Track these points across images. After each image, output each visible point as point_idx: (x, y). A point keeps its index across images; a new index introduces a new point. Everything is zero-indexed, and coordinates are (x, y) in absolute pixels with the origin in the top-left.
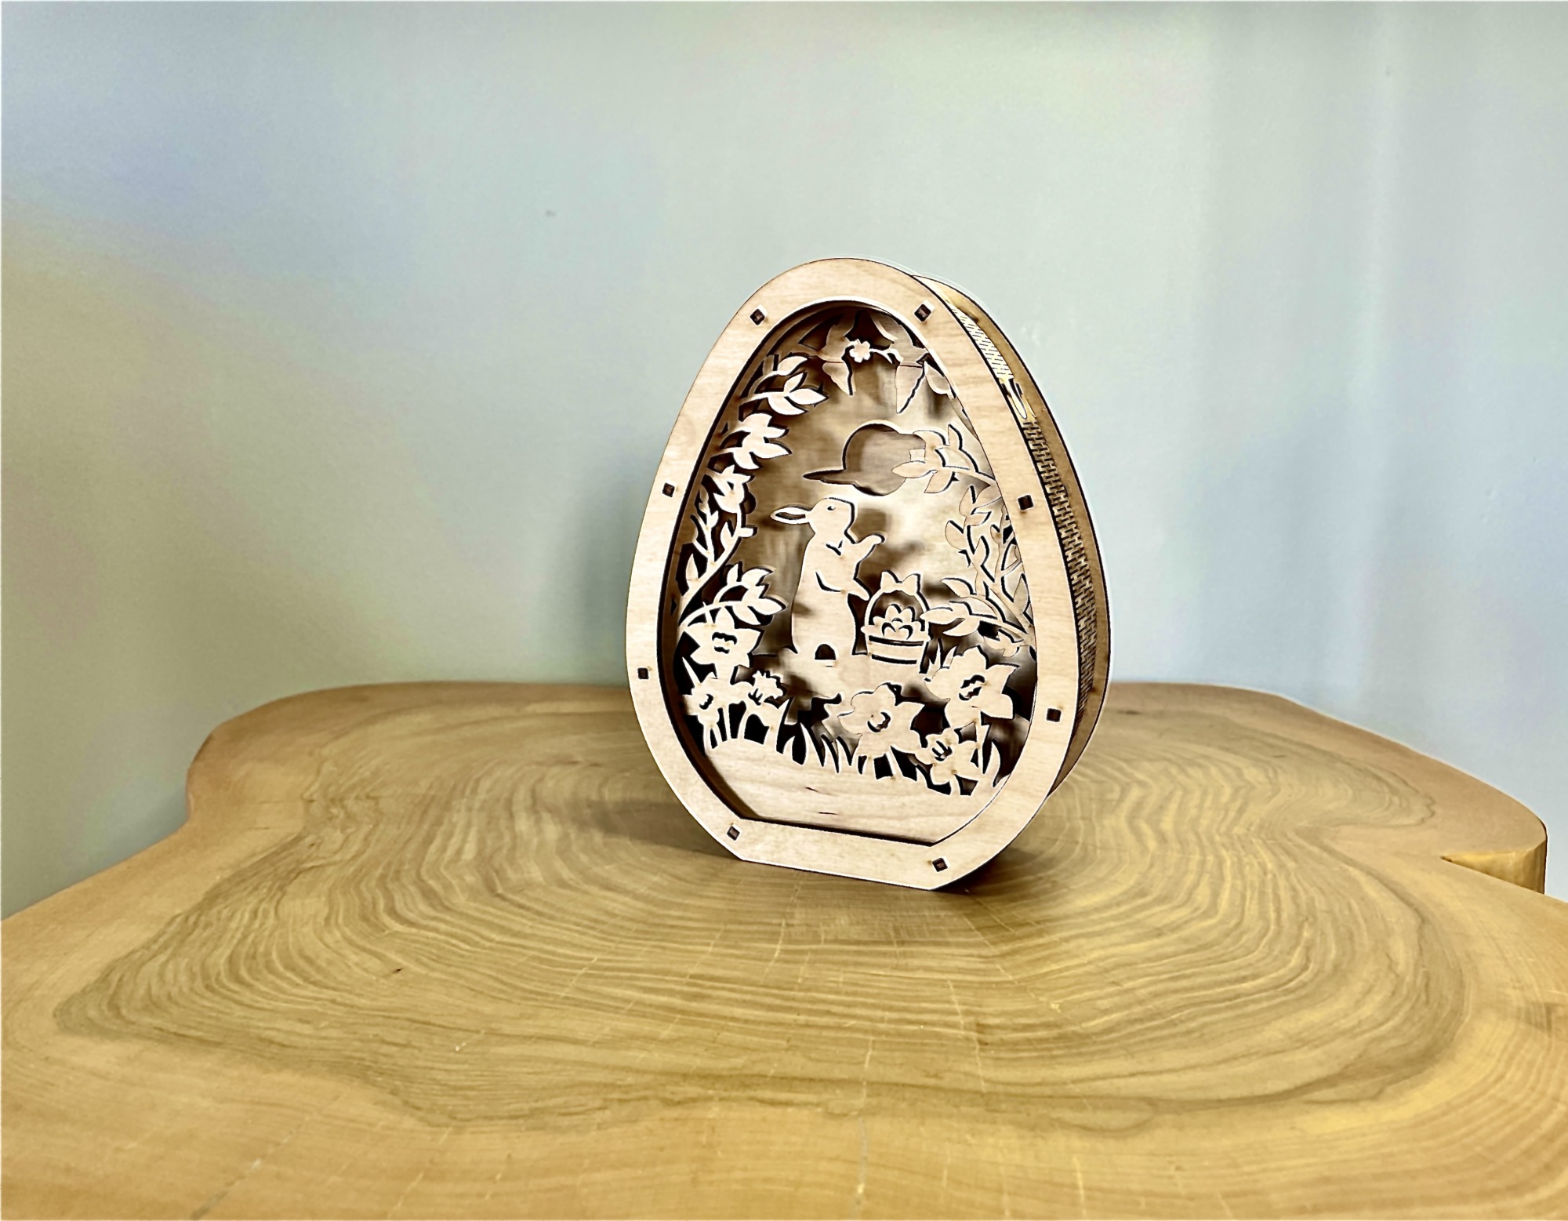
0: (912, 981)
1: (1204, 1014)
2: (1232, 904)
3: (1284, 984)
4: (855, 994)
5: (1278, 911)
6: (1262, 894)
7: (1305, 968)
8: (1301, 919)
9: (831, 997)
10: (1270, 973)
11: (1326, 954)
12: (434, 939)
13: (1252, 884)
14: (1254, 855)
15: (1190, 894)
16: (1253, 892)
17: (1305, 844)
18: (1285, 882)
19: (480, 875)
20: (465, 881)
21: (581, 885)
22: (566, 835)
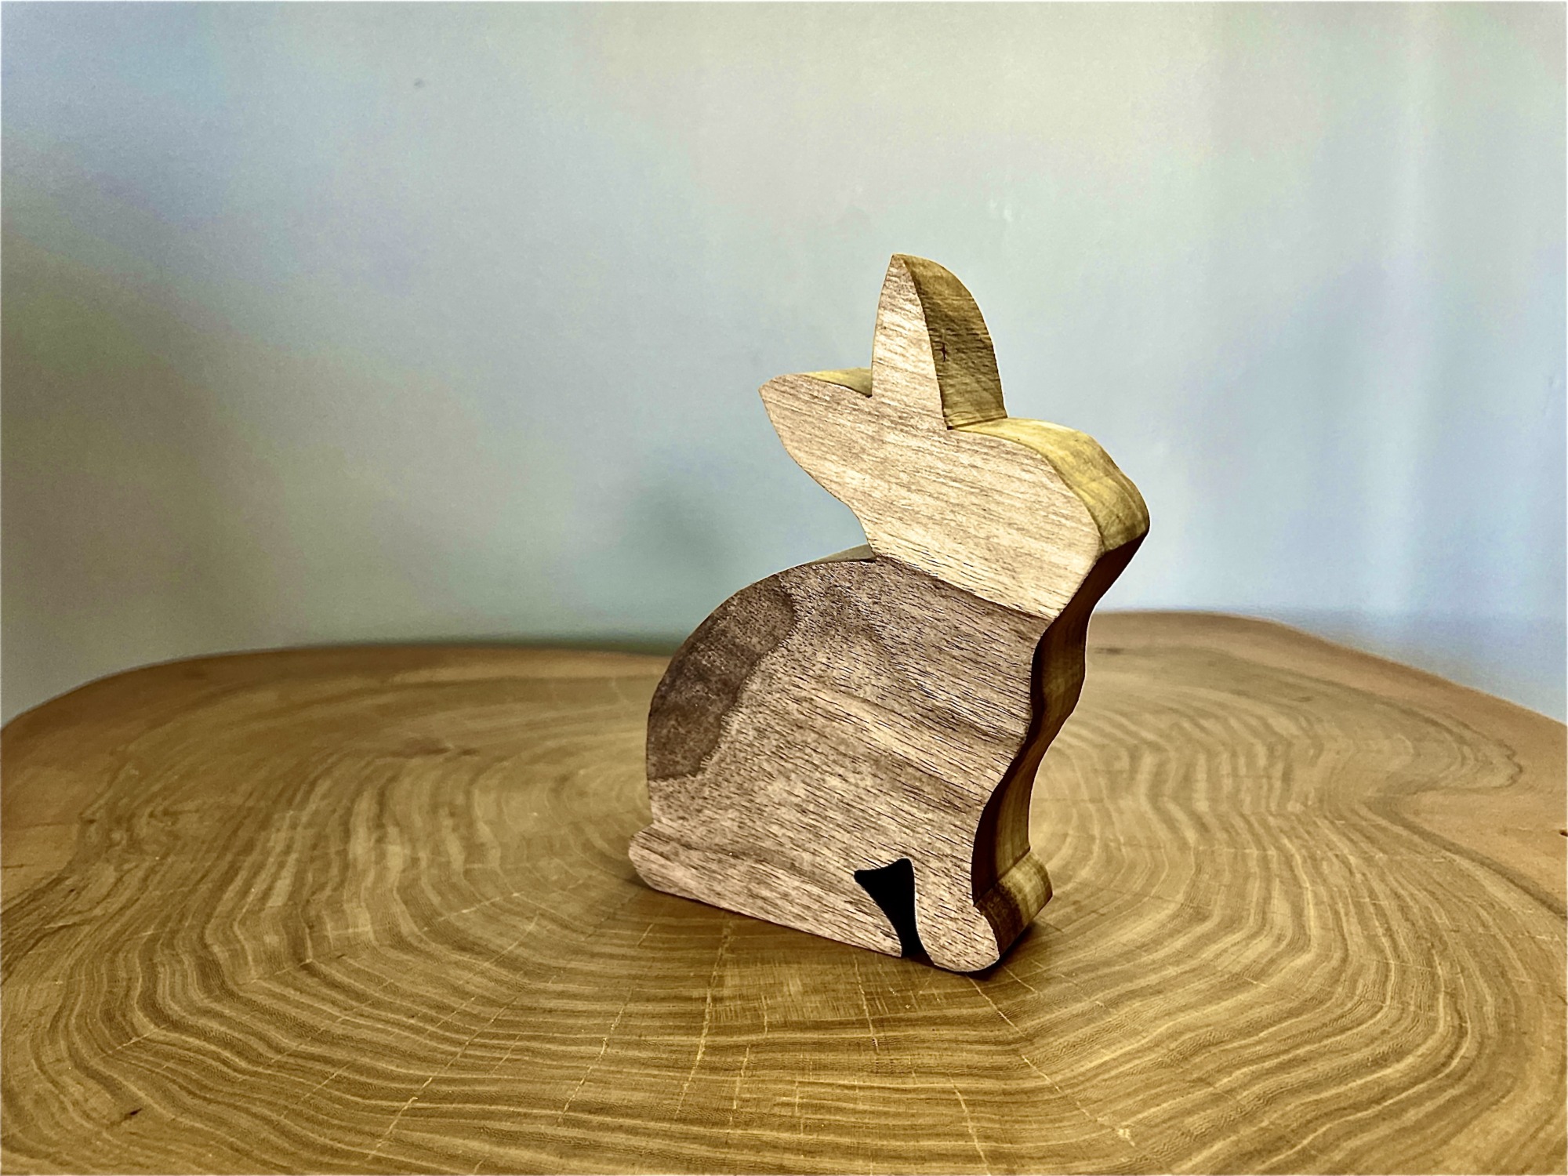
0: (904, 1096)
1: (1350, 1135)
2: (1324, 927)
3: (1444, 1065)
4: (818, 1128)
5: (1389, 932)
6: (1359, 906)
7: (1461, 1033)
8: (1426, 945)
9: (785, 1136)
10: (1419, 1045)
11: (1479, 1005)
12: (198, 1051)
13: (1340, 892)
14: (1327, 845)
15: (1264, 913)
16: (1346, 905)
17: (1384, 823)
18: (1383, 886)
19: (287, 933)
20: (264, 944)
21: (426, 943)
22: (415, 861)
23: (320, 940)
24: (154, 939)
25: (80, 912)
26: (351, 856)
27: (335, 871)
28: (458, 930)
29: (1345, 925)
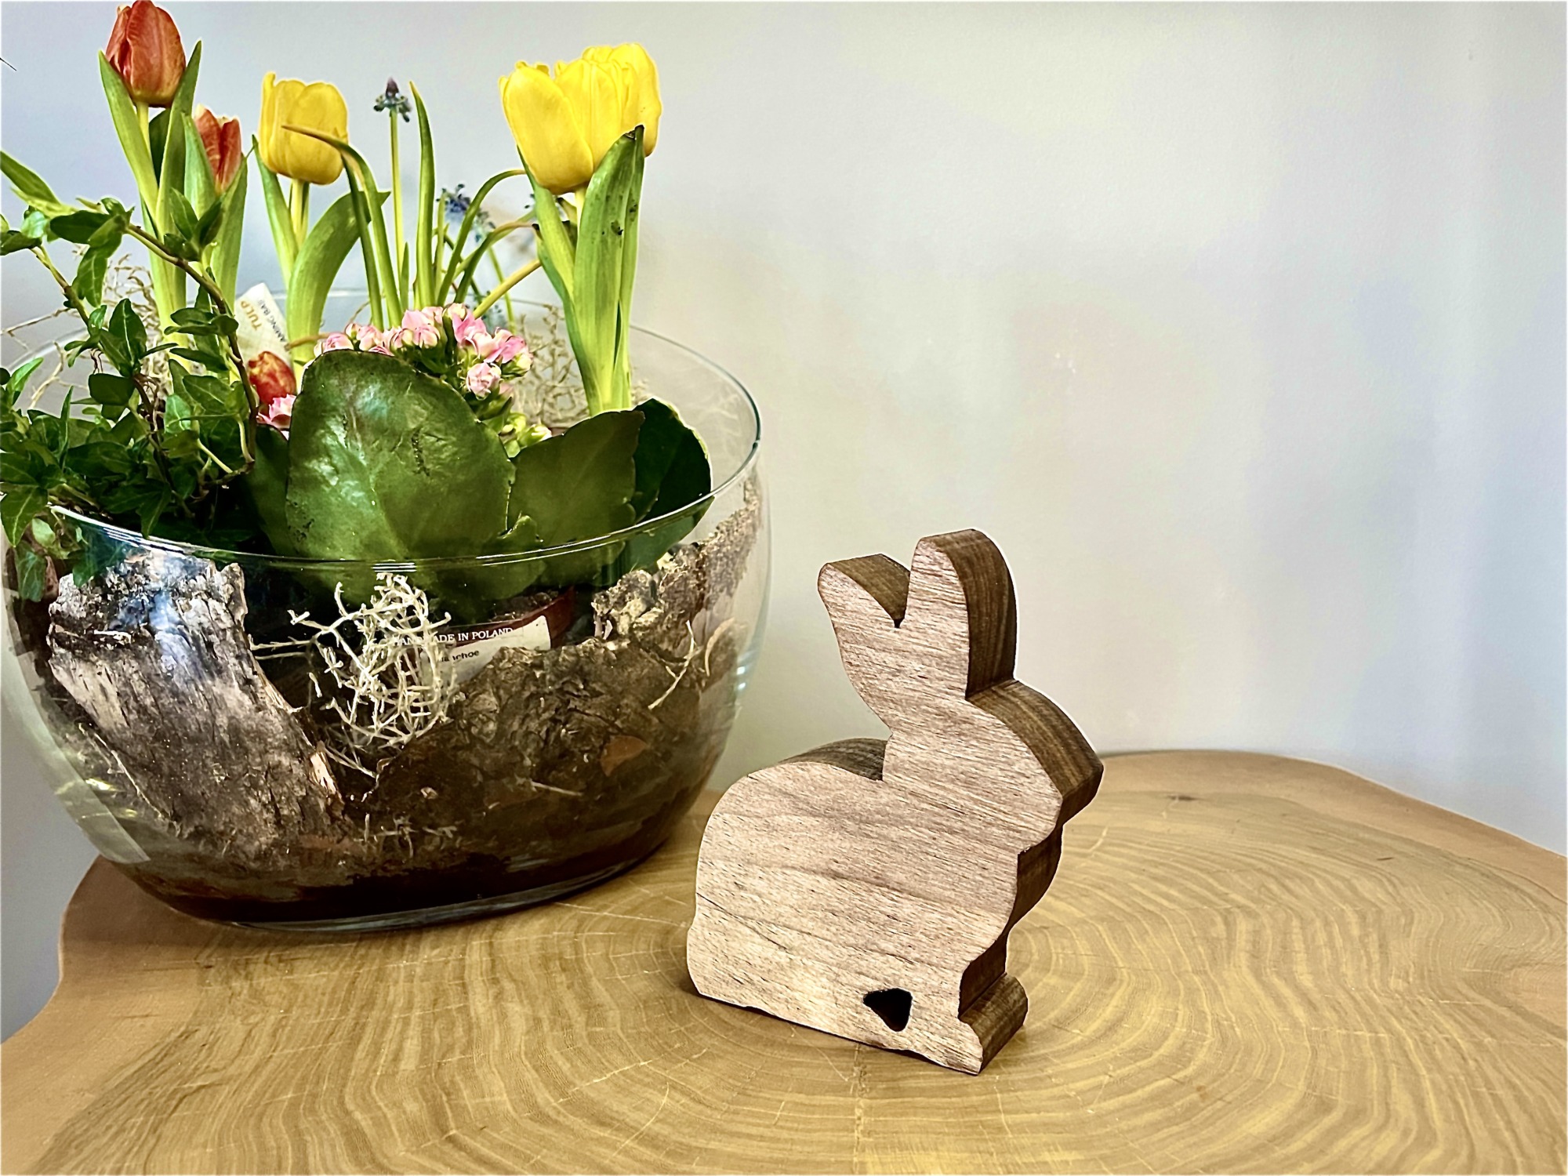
2: (1447, 1119)
5: (1510, 1125)
6: (1476, 1095)
13: (1457, 1081)
14: (1435, 1027)
15: (1387, 1104)
16: (1464, 1096)
17: (1488, 1003)
18: (1497, 1074)
19: (427, 1101)
20: (405, 1112)
21: (565, 1116)
22: (538, 1021)
23: (459, 1110)
24: (294, 1104)
25: (216, 1070)
26: (473, 1014)
27: (460, 1031)
28: (593, 1102)
29: (1467, 1117)
